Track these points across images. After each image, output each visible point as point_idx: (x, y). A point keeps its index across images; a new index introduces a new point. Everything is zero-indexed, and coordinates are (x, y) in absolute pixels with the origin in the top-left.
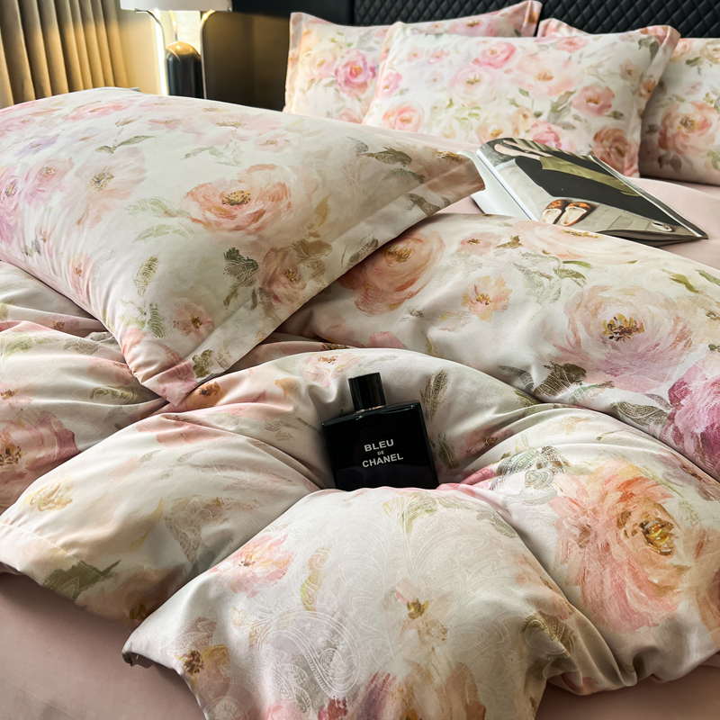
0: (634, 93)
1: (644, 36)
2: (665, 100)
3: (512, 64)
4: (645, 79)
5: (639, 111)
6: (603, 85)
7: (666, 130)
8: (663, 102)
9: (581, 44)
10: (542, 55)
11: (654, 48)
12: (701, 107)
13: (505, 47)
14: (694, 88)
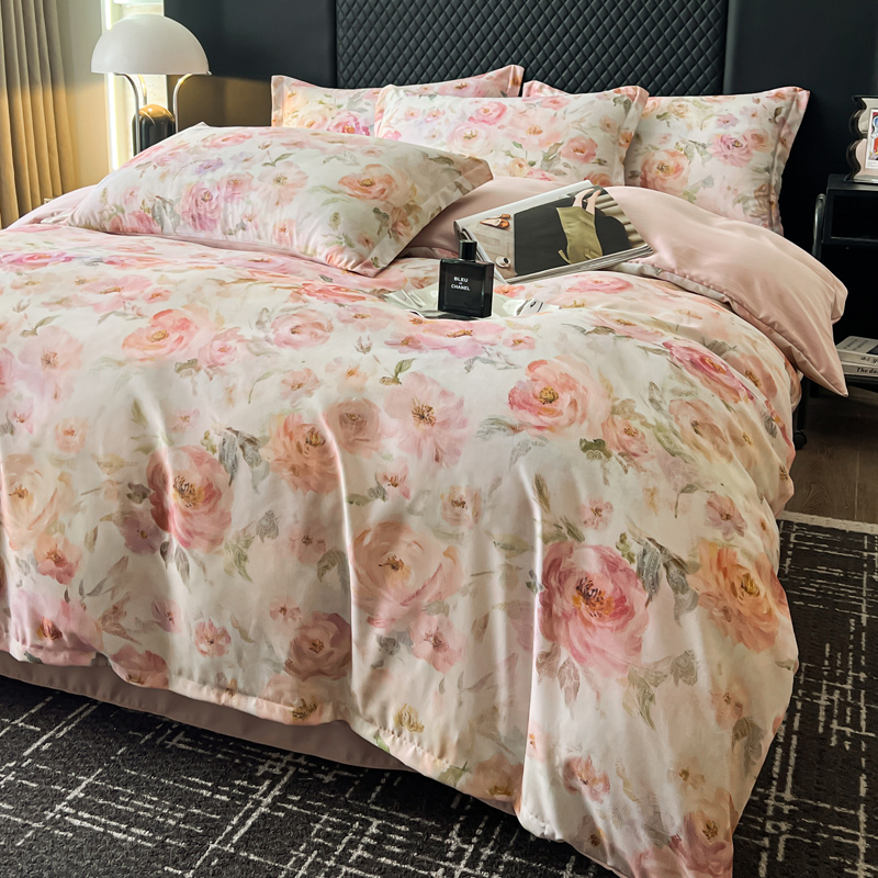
0: (614, 143)
1: (618, 95)
2: (642, 148)
3: (505, 120)
4: (623, 131)
5: (621, 159)
6: (587, 137)
7: (645, 175)
8: (641, 151)
9: (563, 102)
10: (529, 113)
11: (627, 105)
12: (673, 154)
13: (496, 106)
14: (665, 138)
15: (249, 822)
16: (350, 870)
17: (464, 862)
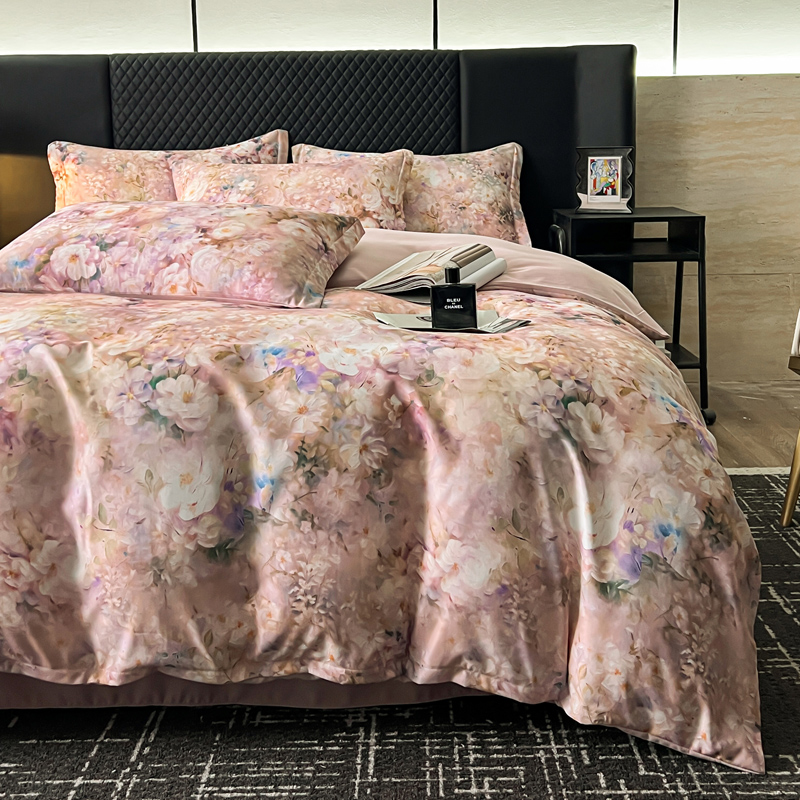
15: (372, 759)
16: (477, 769)
17: (552, 743)
